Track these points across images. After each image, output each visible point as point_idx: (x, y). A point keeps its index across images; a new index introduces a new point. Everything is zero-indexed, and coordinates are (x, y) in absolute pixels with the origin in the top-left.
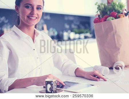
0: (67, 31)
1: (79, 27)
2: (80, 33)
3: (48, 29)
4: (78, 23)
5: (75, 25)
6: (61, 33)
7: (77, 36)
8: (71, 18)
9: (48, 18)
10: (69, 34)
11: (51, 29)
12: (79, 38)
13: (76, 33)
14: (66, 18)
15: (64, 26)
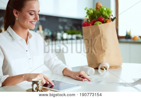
0: (60, 32)
1: (71, 29)
2: (72, 34)
3: (43, 29)
4: (71, 25)
5: (68, 26)
6: (55, 33)
7: (70, 36)
8: (65, 21)
9: (44, 19)
10: (62, 34)
11: (46, 30)
12: (72, 39)
13: (69, 34)
14: (60, 20)
15: (58, 27)
